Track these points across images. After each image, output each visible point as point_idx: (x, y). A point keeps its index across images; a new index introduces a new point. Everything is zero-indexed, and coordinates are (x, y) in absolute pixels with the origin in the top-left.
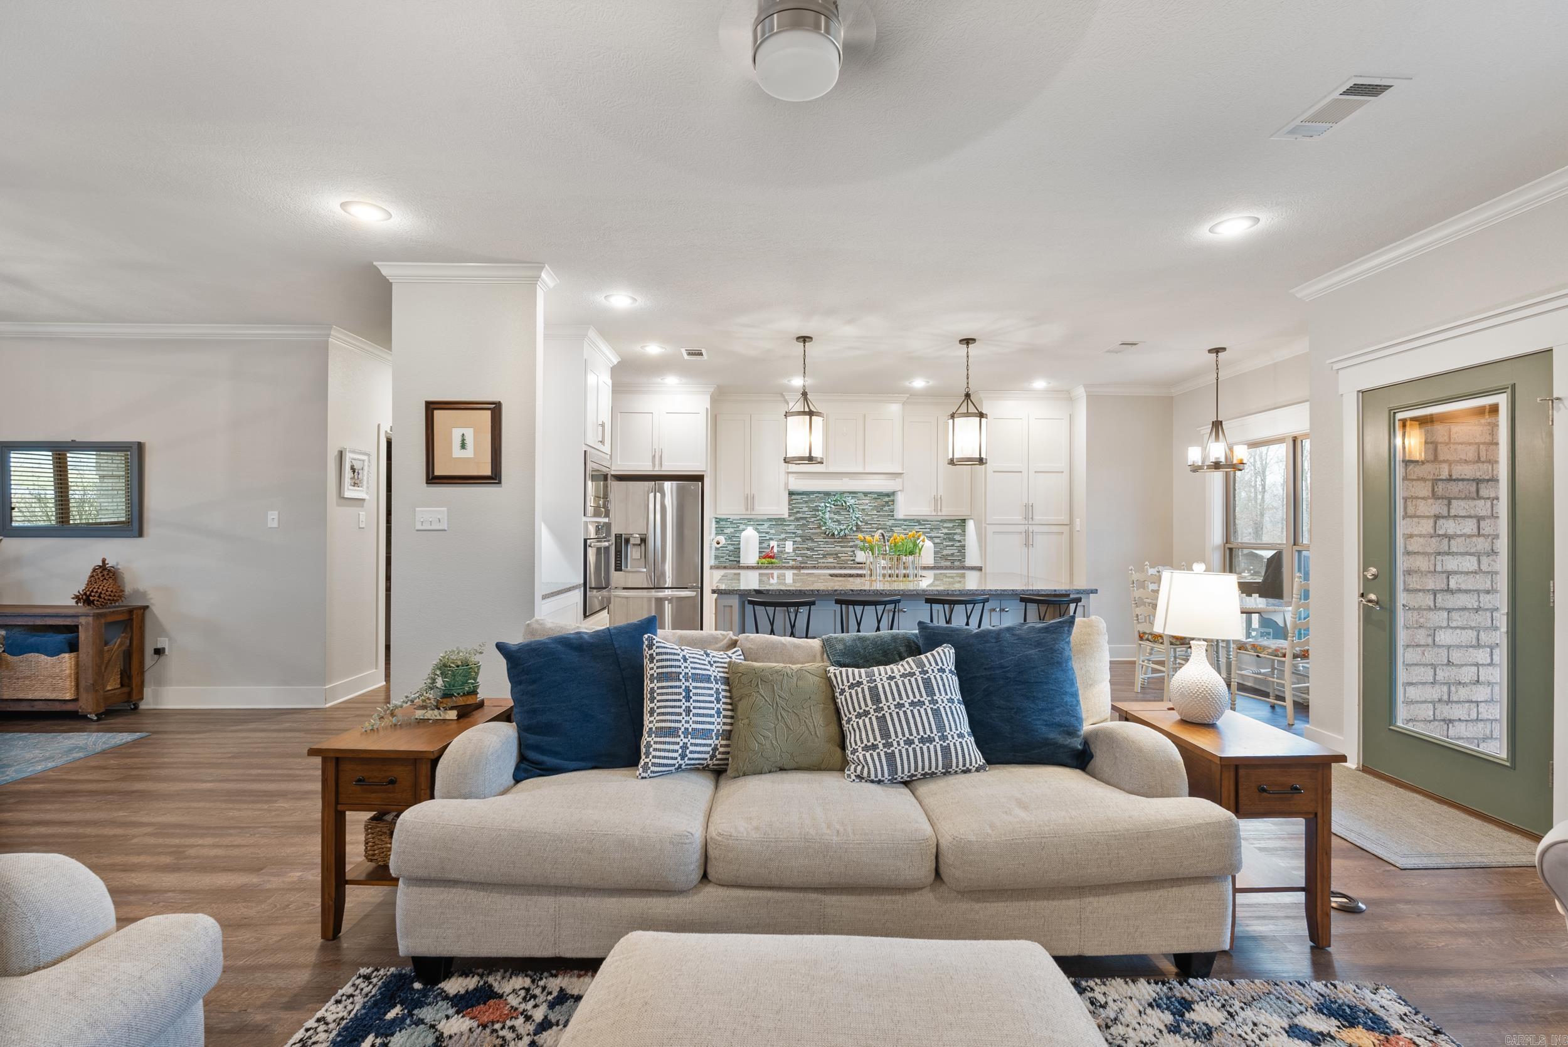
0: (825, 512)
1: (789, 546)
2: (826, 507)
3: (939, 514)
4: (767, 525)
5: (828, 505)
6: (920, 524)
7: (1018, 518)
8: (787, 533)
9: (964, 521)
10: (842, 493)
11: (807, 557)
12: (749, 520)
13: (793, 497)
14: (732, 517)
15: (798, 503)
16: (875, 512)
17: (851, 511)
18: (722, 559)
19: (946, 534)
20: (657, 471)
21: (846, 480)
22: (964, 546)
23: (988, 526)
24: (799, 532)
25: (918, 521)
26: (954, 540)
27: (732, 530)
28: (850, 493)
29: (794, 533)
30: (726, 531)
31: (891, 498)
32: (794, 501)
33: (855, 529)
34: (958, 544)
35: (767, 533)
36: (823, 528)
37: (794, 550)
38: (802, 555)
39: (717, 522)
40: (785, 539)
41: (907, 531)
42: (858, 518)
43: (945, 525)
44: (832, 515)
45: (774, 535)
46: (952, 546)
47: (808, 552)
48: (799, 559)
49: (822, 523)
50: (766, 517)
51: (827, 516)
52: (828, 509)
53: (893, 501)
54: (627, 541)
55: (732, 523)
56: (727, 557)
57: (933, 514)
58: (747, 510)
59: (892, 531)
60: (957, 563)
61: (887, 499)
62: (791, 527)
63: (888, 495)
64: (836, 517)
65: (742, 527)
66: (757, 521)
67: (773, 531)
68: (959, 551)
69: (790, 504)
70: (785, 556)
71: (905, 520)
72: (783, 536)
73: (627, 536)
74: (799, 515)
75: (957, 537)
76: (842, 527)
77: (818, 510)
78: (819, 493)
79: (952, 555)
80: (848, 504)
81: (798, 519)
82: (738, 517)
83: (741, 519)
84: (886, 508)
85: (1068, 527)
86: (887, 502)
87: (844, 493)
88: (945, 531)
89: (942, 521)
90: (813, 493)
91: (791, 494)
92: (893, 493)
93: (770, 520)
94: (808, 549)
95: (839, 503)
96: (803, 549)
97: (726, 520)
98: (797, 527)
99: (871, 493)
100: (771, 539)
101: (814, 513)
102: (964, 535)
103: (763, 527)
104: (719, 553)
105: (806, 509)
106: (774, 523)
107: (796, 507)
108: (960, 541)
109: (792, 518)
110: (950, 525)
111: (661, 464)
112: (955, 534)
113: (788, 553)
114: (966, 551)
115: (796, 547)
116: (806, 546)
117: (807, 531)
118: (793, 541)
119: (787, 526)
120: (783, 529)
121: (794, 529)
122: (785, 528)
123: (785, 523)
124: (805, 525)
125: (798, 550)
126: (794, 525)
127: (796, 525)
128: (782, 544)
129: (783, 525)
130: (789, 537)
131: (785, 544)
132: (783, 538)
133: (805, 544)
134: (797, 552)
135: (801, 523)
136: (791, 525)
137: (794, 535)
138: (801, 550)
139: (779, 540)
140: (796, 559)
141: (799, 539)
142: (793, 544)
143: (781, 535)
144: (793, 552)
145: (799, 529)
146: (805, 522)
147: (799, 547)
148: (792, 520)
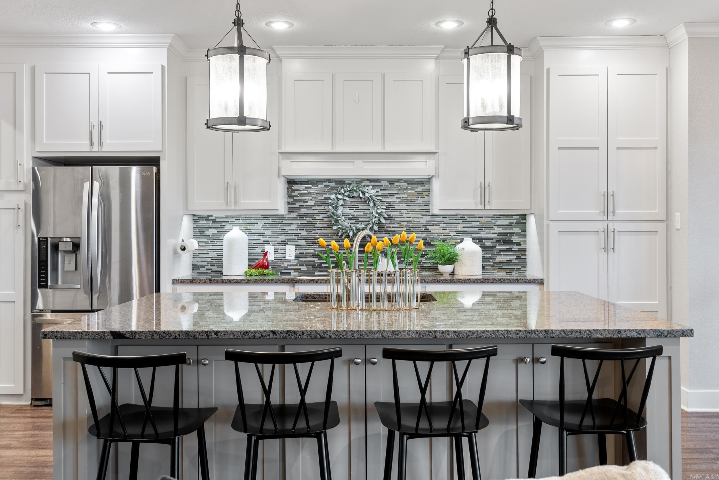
0: (336, 207)
1: (290, 252)
2: (338, 199)
3: (487, 207)
4: (261, 223)
5: (340, 197)
6: (465, 221)
7: (594, 212)
8: (287, 234)
9: (524, 216)
10: (359, 181)
11: (314, 266)
12: (238, 218)
13: (296, 187)
14: (215, 214)
15: (301, 195)
16: (404, 206)
17: (372, 204)
18: (202, 270)
19: (500, 234)
20: (96, 152)
21: (358, 163)
22: (524, 251)
23: (552, 224)
24: (304, 233)
25: (463, 218)
26: (511, 242)
27: (215, 231)
28: (371, 180)
29: (297, 235)
30: (207, 232)
31: (427, 187)
32: (297, 193)
33: (376, 228)
34: (516, 248)
35: (261, 234)
36: (335, 228)
37: (297, 257)
38: (307, 264)
39: (195, 221)
40: (284, 243)
41: (447, 231)
42: (380, 214)
43: (499, 222)
44: (347, 211)
45: (270, 236)
46: (508, 250)
47: (316, 260)
48: (304, 268)
49: (333, 222)
50: (259, 214)
51: (340, 211)
52: (341, 202)
53: (429, 191)
54: (56, 247)
55: (214, 221)
56: (209, 267)
57: (479, 207)
58: (228, 203)
59: (427, 230)
60: (515, 274)
61: (419, 189)
62: (294, 227)
63: (421, 183)
64: (352, 212)
65: (227, 226)
66: (248, 218)
67: (268, 232)
68: (518, 258)
69: (290, 196)
70: (285, 264)
71: (445, 217)
72: (282, 238)
73: (56, 240)
74: (303, 211)
75: (515, 239)
76: (360, 226)
77: (328, 204)
78: (329, 181)
79: (509, 262)
80: (367, 195)
81: (301, 216)
82: (223, 214)
83: (226, 217)
84: (420, 201)
85: (664, 224)
86: (421, 193)
87: (362, 181)
88: (499, 230)
89: (494, 217)
90: (321, 181)
91: (291, 182)
92: (429, 181)
93: (265, 217)
94: (315, 255)
95: (355, 194)
96: (309, 255)
97: (207, 218)
98: (300, 227)
99: (398, 181)
100: (267, 243)
101: (322, 208)
102: (525, 236)
103: (256, 227)
104: (198, 261)
105: (312, 203)
106: (270, 221)
107: (300, 201)
108: (518, 244)
109: (294, 215)
110: (506, 222)
111: (101, 144)
112: (512, 234)
113: (289, 261)
114: (527, 257)
115: (299, 253)
116: (313, 251)
117: (313, 232)
118: (295, 245)
119: (287, 226)
120: (281, 230)
121: (296, 230)
122: (285, 228)
123: (284, 222)
124: (310, 224)
125: (302, 257)
126: (295, 224)
127: (298, 223)
128: (281, 249)
129: (281, 224)
130: (289, 239)
131: (285, 249)
132: (282, 241)
133: (311, 250)
134: (301, 259)
135: (306, 222)
136: (293, 224)
137: (296, 238)
138: (306, 257)
139: (277, 243)
140: (300, 269)
141: (302, 242)
142: (296, 249)
143: (279, 238)
144: (295, 259)
145: (303, 230)
146: (311, 220)
147: (303, 253)
148: (293, 218)
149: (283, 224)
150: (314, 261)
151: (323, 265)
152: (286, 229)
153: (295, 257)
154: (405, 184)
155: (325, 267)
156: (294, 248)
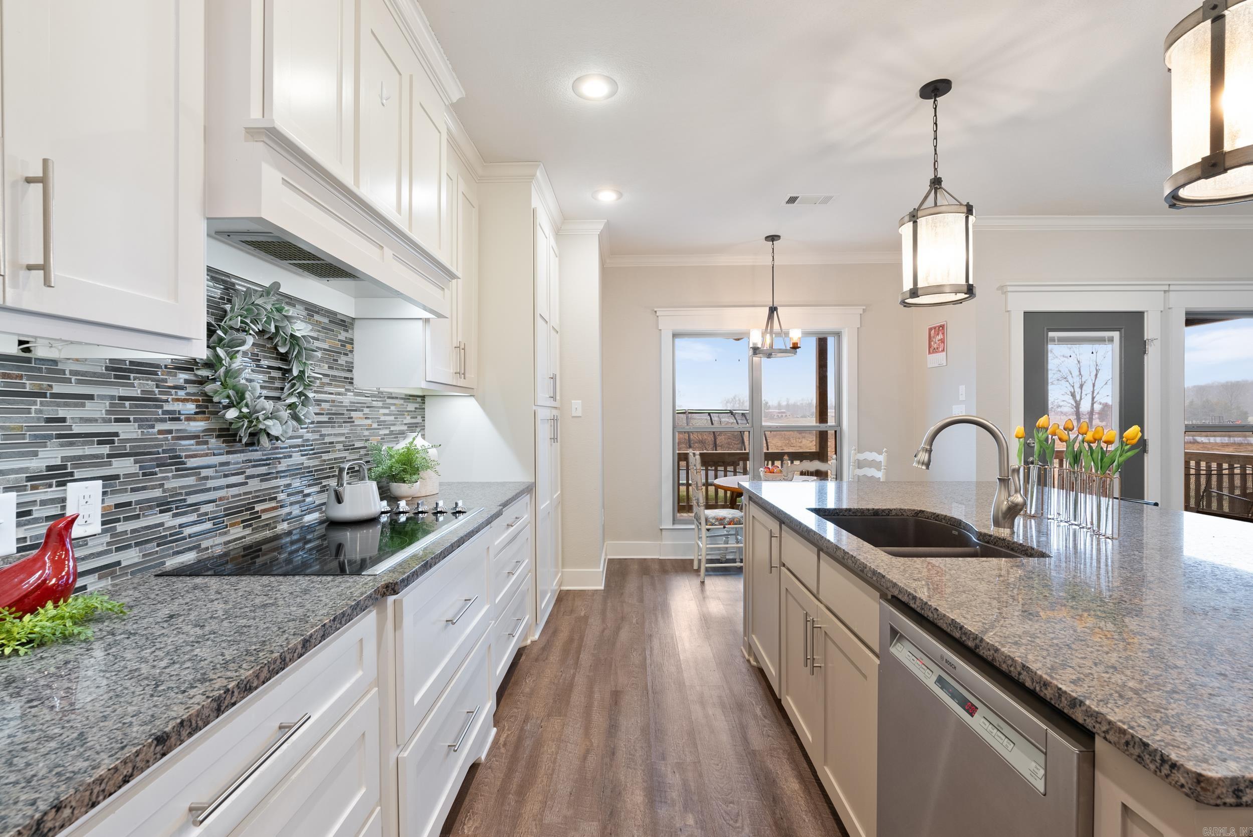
8: (69, 438)
11: (162, 541)
23: (538, 410)
24: (128, 431)
29: (106, 439)
31: (350, 334)
36: (231, 414)
37: (108, 522)
38: (139, 540)
40: (60, 475)
43: (409, 407)
47: (168, 520)
48: (131, 557)
53: (351, 342)
61: (342, 335)
62: (96, 409)
63: (344, 324)
71: (367, 395)
72: (50, 455)
84: (342, 360)
85: (560, 412)
86: (344, 344)
88: (409, 419)
89: (405, 398)
92: (352, 323)
94: (164, 506)
96: (147, 506)
98: (119, 411)
110: (413, 407)
112: (417, 425)
113: (84, 541)
115: (117, 506)
116: (157, 493)
117: (160, 426)
118: (103, 478)
119: (66, 405)
120: (49, 420)
121: (105, 421)
122: (61, 413)
123: (58, 388)
124: (147, 399)
125: (127, 519)
126: (102, 397)
127: (112, 397)
128: (43, 503)
129: (44, 395)
130: (80, 458)
131: (64, 500)
132: (49, 468)
133: (153, 487)
134: (121, 527)
135: (137, 393)
136: (90, 397)
137: (105, 450)
138: (137, 517)
139: (29, 479)
140: (119, 563)
141: (125, 466)
142: (104, 493)
143: (35, 454)
144: (104, 531)
145: (128, 420)
146: (150, 385)
147: (129, 504)
148: (94, 374)
149: (54, 396)
150: (162, 524)
151: (188, 531)
152: (63, 420)
153: (103, 523)
154: (326, 320)
155: (190, 536)
156: (100, 490)
